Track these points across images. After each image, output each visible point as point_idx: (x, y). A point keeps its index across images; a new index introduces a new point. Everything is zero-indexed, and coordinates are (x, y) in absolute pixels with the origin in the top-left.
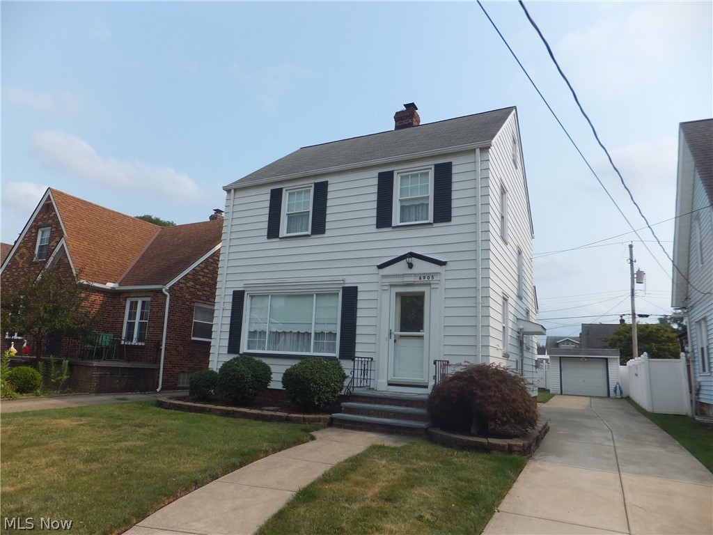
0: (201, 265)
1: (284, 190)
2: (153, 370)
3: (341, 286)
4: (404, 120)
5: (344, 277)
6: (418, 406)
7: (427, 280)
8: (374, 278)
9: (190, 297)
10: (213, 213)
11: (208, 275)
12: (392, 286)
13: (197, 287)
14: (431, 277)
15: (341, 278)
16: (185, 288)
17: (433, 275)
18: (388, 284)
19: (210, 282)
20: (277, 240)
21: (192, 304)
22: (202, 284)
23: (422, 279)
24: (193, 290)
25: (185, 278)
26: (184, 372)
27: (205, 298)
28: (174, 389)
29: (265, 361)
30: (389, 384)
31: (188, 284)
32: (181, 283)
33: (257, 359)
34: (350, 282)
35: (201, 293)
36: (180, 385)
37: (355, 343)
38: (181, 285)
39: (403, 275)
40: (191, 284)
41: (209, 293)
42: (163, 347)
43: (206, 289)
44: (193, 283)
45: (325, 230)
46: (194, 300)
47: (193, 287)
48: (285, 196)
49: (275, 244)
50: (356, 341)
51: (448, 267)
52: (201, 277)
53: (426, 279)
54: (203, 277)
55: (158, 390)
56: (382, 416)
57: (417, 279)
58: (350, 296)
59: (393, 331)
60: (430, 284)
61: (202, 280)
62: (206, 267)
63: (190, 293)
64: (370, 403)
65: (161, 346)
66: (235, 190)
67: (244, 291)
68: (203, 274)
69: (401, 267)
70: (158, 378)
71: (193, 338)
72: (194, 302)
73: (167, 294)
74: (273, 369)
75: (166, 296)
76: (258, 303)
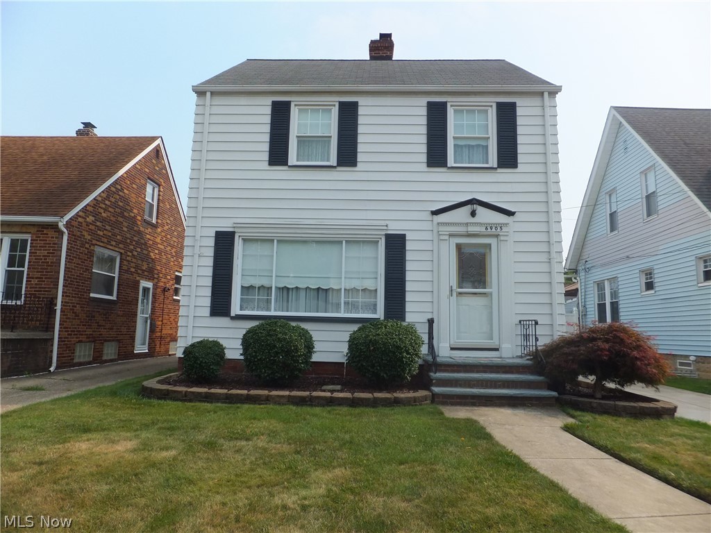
0: (102, 194)
1: (292, 105)
2: (46, 340)
3: (384, 233)
4: (381, 50)
5: (387, 222)
6: (519, 373)
7: (495, 232)
8: (428, 226)
9: (89, 237)
10: (81, 127)
11: (110, 209)
12: (451, 235)
13: (98, 224)
14: (499, 228)
15: (384, 223)
16: (84, 224)
17: (501, 226)
18: (448, 233)
19: (112, 218)
20: (285, 168)
21: (92, 248)
22: (103, 220)
23: (489, 230)
24: (93, 227)
25: (84, 209)
26: (80, 342)
27: (106, 240)
28: (71, 366)
29: (304, 325)
30: (452, 349)
31: (88, 219)
32: (80, 216)
33: (294, 324)
34: (395, 228)
35: (101, 233)
36: (76, 360)
37: (405, 301)
38: (80, 219)
39: (467, 224)
40: (90, 219)
41: (110, 234)
42: (58, 307)
43: (107, 227)
44: (93, 219)
45: (357, 162)
46: (94, 242)
47: (93, 223)
48: (294, 112)
49: (279, 172)
50: (406, 300)
51: (517, 217)
52: (102, 211)
53: (494, 230)
54: (105, 210)
55: (52, 369)
56: (486, 387)
57: (483, 229)
58: (396, 246)
59: (454, 288)
60: (497, 236)
61: (104, 215)
62: (108, 198)
63: (91, 232)
64: (458, 372)
65: (56, 305)
66: (212, 93)
67: (233, 233)
68: (104, 206)
69: (462, 215)
70: (52, 351)
71: (92, 295)
72: (94, 245)
73: (65, 230)
74: (316, 336)
75: (62, 233)
76: (255, 249)
